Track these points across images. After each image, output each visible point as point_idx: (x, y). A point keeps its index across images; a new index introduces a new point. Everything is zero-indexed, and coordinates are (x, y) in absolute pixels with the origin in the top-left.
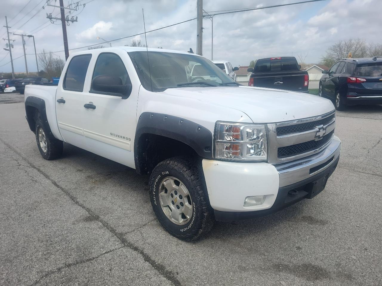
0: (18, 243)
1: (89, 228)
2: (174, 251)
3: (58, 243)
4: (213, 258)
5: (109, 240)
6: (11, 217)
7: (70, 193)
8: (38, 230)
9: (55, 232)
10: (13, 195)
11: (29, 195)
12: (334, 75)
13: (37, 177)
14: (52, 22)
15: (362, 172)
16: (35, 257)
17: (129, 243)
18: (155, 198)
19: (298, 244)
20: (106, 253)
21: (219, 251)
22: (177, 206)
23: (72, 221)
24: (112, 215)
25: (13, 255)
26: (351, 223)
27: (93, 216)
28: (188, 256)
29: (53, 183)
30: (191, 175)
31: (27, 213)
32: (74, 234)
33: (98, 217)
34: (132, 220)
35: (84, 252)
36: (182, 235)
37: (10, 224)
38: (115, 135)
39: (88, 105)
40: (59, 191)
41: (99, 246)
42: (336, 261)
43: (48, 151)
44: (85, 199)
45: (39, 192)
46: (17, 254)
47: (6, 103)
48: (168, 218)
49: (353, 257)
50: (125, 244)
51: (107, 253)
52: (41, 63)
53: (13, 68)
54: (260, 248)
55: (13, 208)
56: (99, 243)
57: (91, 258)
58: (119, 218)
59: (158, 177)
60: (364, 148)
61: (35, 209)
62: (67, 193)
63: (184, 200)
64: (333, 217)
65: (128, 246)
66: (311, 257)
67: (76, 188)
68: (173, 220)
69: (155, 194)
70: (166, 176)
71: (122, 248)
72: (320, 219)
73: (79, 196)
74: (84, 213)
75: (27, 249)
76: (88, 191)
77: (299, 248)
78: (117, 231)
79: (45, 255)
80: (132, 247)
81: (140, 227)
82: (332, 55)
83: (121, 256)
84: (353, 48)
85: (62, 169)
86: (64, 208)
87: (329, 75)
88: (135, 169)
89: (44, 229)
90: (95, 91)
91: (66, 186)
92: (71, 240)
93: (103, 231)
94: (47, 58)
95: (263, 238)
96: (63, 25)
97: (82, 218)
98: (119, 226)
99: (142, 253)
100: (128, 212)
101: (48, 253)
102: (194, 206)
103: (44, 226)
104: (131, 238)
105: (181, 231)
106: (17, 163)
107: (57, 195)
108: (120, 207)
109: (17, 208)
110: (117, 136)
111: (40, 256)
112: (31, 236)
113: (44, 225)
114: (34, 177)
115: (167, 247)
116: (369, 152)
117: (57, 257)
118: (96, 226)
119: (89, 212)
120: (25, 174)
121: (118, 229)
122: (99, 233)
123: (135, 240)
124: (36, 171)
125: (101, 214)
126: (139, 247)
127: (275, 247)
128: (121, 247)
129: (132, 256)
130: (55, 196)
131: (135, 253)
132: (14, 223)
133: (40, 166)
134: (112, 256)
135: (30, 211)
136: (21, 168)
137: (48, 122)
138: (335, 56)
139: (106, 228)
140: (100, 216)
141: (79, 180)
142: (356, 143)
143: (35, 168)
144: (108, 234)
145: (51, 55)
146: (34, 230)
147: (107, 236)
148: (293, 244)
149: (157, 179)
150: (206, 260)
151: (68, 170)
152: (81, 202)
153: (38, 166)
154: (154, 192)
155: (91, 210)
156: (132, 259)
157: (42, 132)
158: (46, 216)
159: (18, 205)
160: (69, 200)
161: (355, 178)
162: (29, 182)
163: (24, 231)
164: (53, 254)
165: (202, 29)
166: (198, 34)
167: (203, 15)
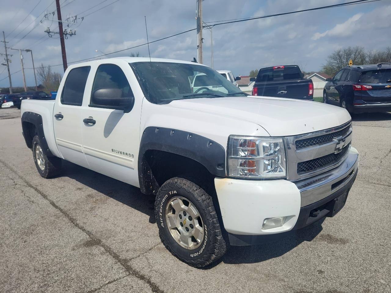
0: (12, 274)
1: (90, 254)
2: (184, 279)
3: (56, 273)
4: (228, 287)
5: (112, 268)
6: (5, 244)
7: (69, 214)
8: (34, 258)
9: (53, 260)
10: (8, 218)
11: (26, 217)
12: (338, 83)
13: (34, 197)
14: (50, 36)
15: (378, 184)
16: (30, 290)
17: (134, 271)
18: (162, 219)
19: (319, 267)
20: (109, 283)
21: (234, 278)
22: (186, 228)
23: (72, 246)
24: (115, 238)
25: (6, 288)
26: (374, 242)
27: (94, 240)
28: (200, 285)
29: (51, 203)
30: (202, 195)
31: (22, 239)
32: (73, 262)
33: (100, 241)
34: (136, 244)
35: (84, 282)
36: (192, 261)
37: (4, 251)
38: (117, 152)
39: (88, 119)
40: (57, 212)
41: (102, 275)
42: (364, 287)
43: (46, 169)
44: (85, 221)
45: (36, 214)
46: (10, 287)
47: (4, 119)
48: (177, 241)
49: (382, 281)
50: (129, 272)
51: (111, 283)
52: (39, 77)
53: (11, 83)
54: (279, 273)
55: (7, 233)
56: (101, 272)
57: (93, 289)
58: (123, 242)
59: (165, 197)
60: (376, 158)
61: (32, 233)
62: (66, 214)
63: (194, 222)
64: (353, 235)
65: (133, 274)
66: (336, 282)
67: (75, 209)
68: (182, 244)
69: (161, 215)
70: (174, 195)
71: (127, 277)
72: (339, 237)
73: (79, 217)
74: (84, 237)
75: (22, 281)
76: (88, 211)
77: (321, 272)
78: (120, 257)
79: (41, 287)
80: (137, 275)
81: (146, 252)
82: (332, 63)
83: (126, 286)
84: (352, 56)
85: (61, 188)
86: (63, 232)
87: (333, 83)
88: (140, 187)
89: (41, 256)
90: (94, 105)
91: (65, 206)
92: (71, 269)
93: (105, 257)
94: (45, 73)
95: (281, 261)
96: (61, 39)
97: (82, 242)
98: (122, 251)
99: (149, 282)
100: (132, 234)
101: (45, 285)
102: (206, 229)
103: (41, 253)
104: (136, 265)
105: (191, 256)
106: (13, 182)
107: (56, 217)
108: (123, 228)
109: (12, 233)
110: (119, 153)
111: (36, 289)
112: (27, 266)
113: (41, 251)
114: (31, 197)
115: (177, 274)
116: (381, 162)
117: (55, 289)
118: (98, 251)
119: (90, 236)
120: (22, 194)
121: (121, 254)
122: (101, 260)
123: (140, 267)
124: (33, 190)
125: (103, 238)
126: (145, 275)
127: (295, 271)
128: (126, 275)
129: (138, 286)
130: (53, 219)
131: (141, 282)
132: (8, 250)
133: (38, 185)
134: (116, 287)
135: (26, 235)
136: (17, 187)
137: (45, 138)
138: (335, 64)
139: (108, 253)
140: (102, 240)
141: (78, 200)
142: (367, 153)
143: (32, 187)
144: (111, 260)
145: (49, 69)
146: (29, 258)
147: (110, 263)
148: (314, 267)
149: (164, 199)
150: (221, 289)
151: (67, 189)
152: (81, 224)
153: (35, 184)
154: (161, 213)
155: (91, 233)
156: (138, 290)
157: (39, 149)
158: (43, 241)
159: (13, 229)
160: (68, 222)
161: (370, 190)
162: (26, 203)
163: (18, 260)
164: (50, 286)
165: (202, 39)
166: (198, 45)
167: (203, 26)
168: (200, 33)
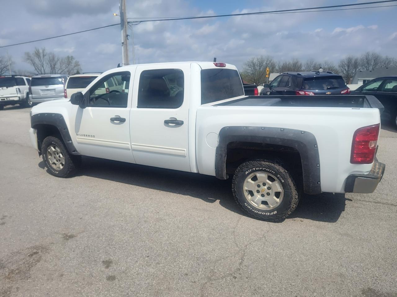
82: (247, 70)
84: (264, 64)
87: (270, 89)
138: (250, 71)
165: (127, 36)
166: (123, 42)
167: (128, 21)
168: (124, 29)
